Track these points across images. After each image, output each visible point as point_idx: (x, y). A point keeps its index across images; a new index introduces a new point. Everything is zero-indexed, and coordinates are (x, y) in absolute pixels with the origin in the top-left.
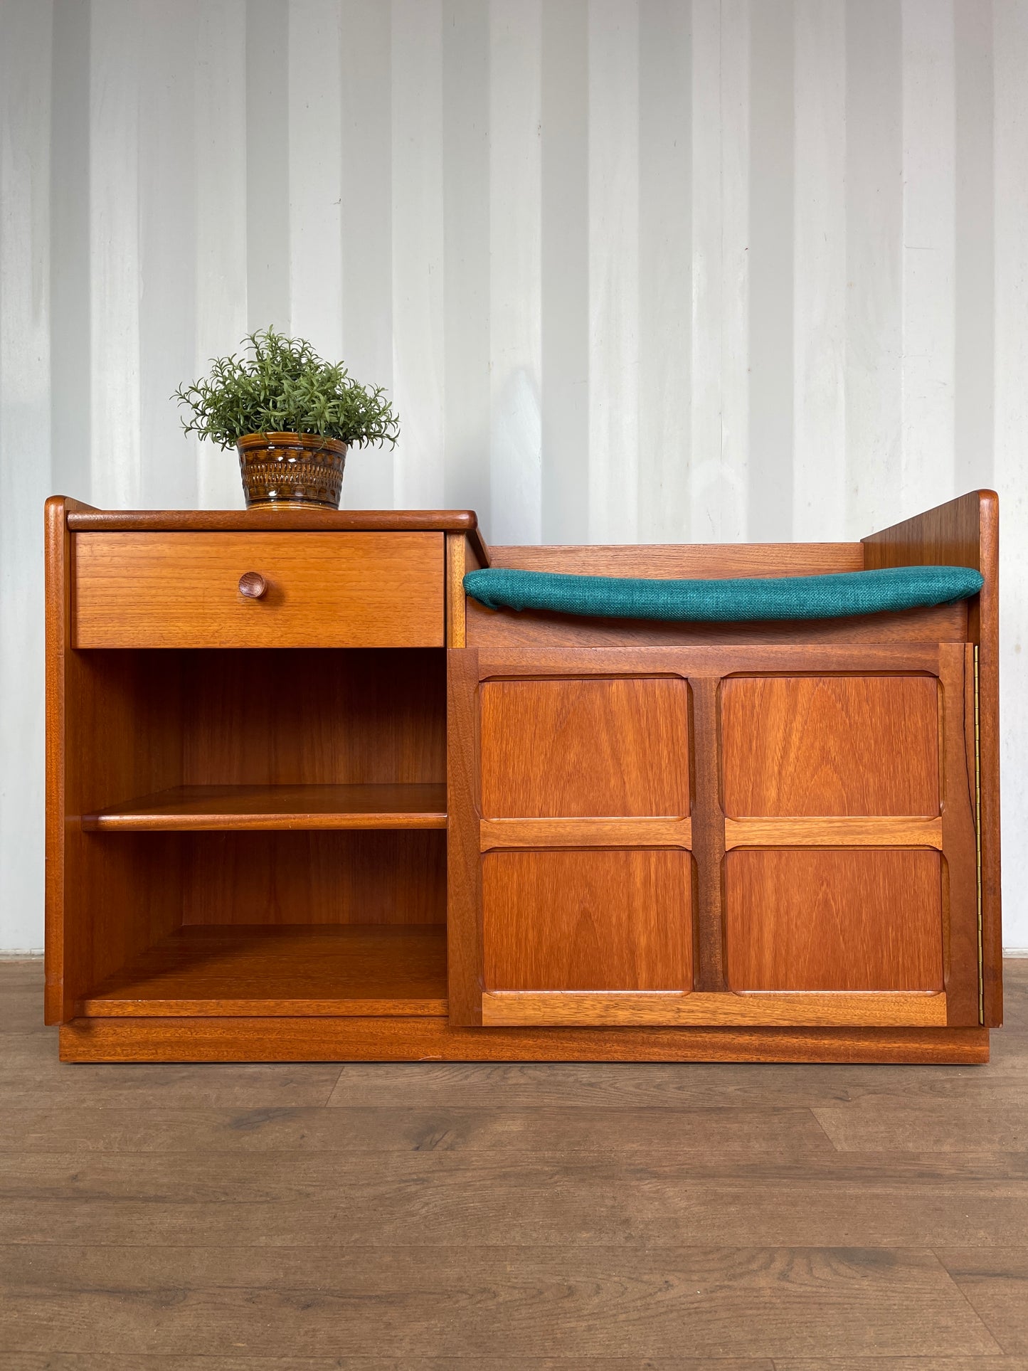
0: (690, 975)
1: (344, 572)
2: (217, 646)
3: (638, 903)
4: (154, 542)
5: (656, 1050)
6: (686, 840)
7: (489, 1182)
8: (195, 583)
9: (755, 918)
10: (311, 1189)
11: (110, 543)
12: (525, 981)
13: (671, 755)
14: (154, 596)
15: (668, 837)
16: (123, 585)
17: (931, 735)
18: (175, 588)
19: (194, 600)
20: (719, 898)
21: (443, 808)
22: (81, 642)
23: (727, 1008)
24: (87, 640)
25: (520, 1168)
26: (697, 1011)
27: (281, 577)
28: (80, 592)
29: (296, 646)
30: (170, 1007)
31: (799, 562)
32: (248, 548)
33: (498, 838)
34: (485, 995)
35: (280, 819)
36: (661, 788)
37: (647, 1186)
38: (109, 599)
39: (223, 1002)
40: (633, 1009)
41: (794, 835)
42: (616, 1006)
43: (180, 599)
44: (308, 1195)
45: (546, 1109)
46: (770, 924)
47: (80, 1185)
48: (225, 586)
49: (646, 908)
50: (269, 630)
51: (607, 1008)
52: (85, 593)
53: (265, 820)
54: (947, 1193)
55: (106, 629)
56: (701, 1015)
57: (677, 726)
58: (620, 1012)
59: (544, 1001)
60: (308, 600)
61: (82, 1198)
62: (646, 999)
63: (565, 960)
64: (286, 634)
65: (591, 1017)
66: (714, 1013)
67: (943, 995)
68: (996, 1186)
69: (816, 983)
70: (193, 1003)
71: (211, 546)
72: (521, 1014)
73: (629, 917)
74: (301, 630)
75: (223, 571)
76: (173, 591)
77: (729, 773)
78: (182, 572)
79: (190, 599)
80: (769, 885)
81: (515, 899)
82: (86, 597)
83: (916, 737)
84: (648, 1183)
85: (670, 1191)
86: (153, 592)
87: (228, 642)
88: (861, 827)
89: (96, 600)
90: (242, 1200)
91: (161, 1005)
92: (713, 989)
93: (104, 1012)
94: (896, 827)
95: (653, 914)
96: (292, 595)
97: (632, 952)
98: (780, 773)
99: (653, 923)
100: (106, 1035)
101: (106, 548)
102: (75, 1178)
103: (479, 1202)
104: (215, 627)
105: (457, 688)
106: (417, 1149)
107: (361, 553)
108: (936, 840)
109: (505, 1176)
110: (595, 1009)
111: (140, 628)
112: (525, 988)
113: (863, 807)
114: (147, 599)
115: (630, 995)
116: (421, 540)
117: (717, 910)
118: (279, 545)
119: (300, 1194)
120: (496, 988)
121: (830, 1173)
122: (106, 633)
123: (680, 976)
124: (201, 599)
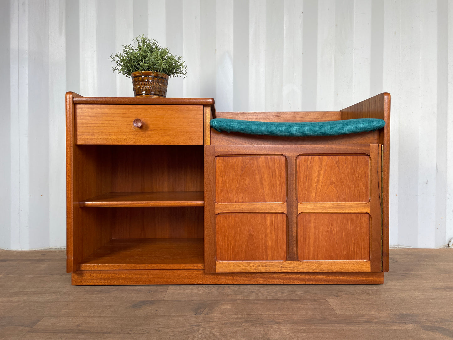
0: (285, 255)
1: (169, 119)
2: (125, 144)
3: (268, 231)
4: (103, 108)
5: (274, 280)
6: (285, 210)
7: (221, 326)
8: (118, 122)
9: (307, 236)
10: (160, 329)
11: (88, 108)
12: (230, 257)
13: (280, 182)
14: (104, 127)
15: (279, 209)
16: (93, 123)
17: (366, 175)
18: (111, 124)
19: (118, 128)
20: (295, 230)
21: (203, 200)
22: (78, 142)
23: (298, 266)
24: (80, 142)
25: (231, 321)
26: (288, 267)
27: (148, 120)
28: (78, 125)
29: (153, 144)
30: (109, 266)
31: (319, 118)
32: (136, 110)
33: (221, 209)
34: (217, 262)
35: (147, 203)
36: (276, 193)
37: (275, 327)
38: (88, 128)
39: (128, 265)
40: (267, 267)
41: (321, 208)
42: (261, 266)
43: (113, 128)
44: (159, 331)
45: (238, 300)
46: (312, 238)
47: (80, 328)
48: (128, 124)
49: (271, 233)
50: (143, 139)
51: (258, 266)
52: (80, 126)
53: (142, 203)
54: (375, 328)
55: (87, 138)
56: (289, 268)
57: (282, 172)
58: (262, 268)
59: (237, 264)
60: (157, 129)
61: (81, 333)
62: (270, 263)
63: (244, 250)
64: (149, 140)
65: (252, 270)
66: (293, 268)
67: (369, 261)
68: (391, 325)
69: (327, 258)
70: (118, 265)
71: (123, 110)
72: (229, 269)
73: (265, 236)
74: (154, 139)
75: (128, 118)
76: (110, 125)
77: (299, 188)
78: (113, 118)
79: (116, 128)
80: (312, 225)
81: (227, 230)
82: (80, 127)
83: (362, 176)
84: (275, 326)
85: (282, 328)
86: (103, 125)
87: (129, 142)
88: (343, 206)
89: (84, 128)
90: (137, 333)
91: (106, 266)
92: (293, 260)
93: (87, 268)
94: (355, 206)
95: (273, 235)
96: (151, 127)
97: (266, 248)
98: (316, 188)
99: (273, 238)
100: (87, 276)
101: (87, 110)
102: (78, 326)
103: (218, 333)
104: (125, 137)
105: (208, 159)
106: (196, 314)
107: (175, 112)
108: (368, 210)
109: (226, 324)
110: (254, 267)
111: (99, 138)
112: (230, 260)
113: (344, 199)
114: (101, 128)
115: (265, 262)
116: (195, 108)
117: (295, 234)
118: (147, 109)
119: (157, 330)
120: (221, 260)
121: (336, 321)
122: (87, 139)
123: (282, 256)
124: (120, 128)
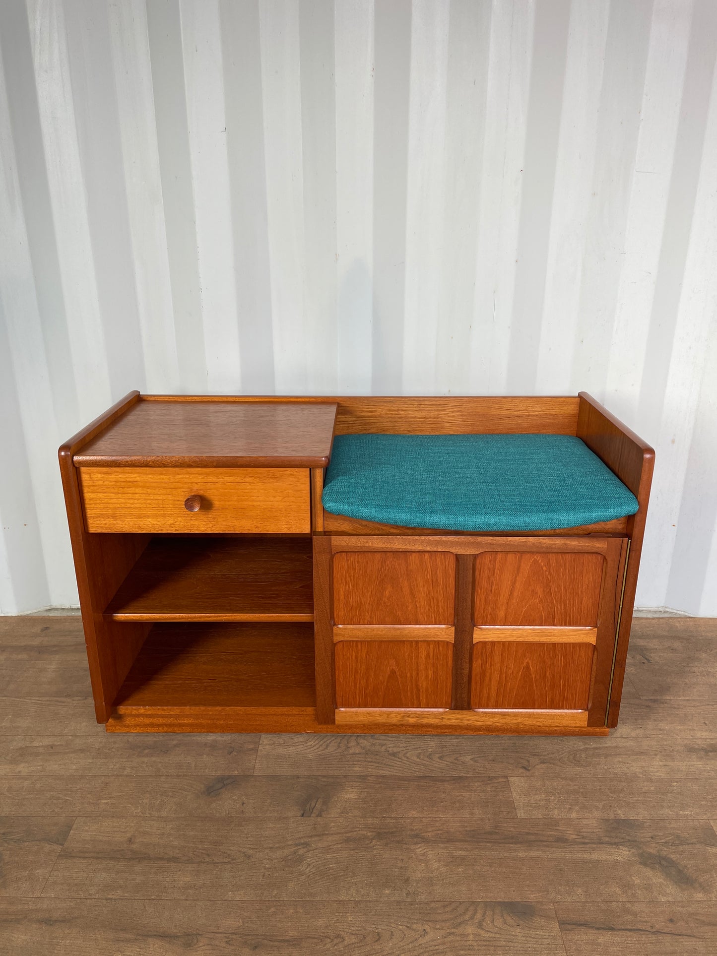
0: (449, 701)
1: (248, 491)
2: (173, 532)
3: (422, 667)
4: (128, 473)
5: (429, 729)
6: (451, 639)
7: (340, 846)
8: (156, 497)
9: (488, 675)
10: (251, 852)
11: (101, 473)
12: (359, 703)
13: (445, 593)
14: (132, 504)
15: (441, 636)
16: (112, 497)
17: (597, 585)
18: (145, 499)
19: (157, 506)
20: (468, 666)
21: (310, 608)
22: (90, 529)
23: (469, 717)
24: (96, 526)
25: (355, 833)
26: (452, 719)
27: (211, 493)
28: (87, 501)
29: (221, 532)
30: (163, 710)
32: (188, 476)
33: (344, 636)
34: (336, 710)
35: (217, 616)
36: (438, 611)
37: (420, 850)
38: (105, 506)
39: (193, 708)
40: (418, 717)
41: (513, 636)
42: (409, 716)
43: (148, 506)
44: (249, 857)
45: (369, 778)
46: (496, 676)
47: (134, 847)
48: (175, 499)
49: (426, 669)
50: (204, 523)
51: (404, 717)
52: (89, 502)
53: (209, 617)
54: (568, 856)
55: (105, 522)
56: (454, 721)
57: (449, 579)
58: (410, 719)
59: (369, 714)
60: (227, 507)
61: (137, 858)
62: (425, 713)
63: (381, 693)
64: (215, 525)
65: (394, 720)
66: (462, 720)
67: (587, 713)
68: (594, 849)
69: (518, 705)
70: (176, 708)
71: (165, 475)
72: (357, 719)
73: (417, 674)
74: (224, 523)
75: (173, 490)
76: (144, 501)
77: (478, 603)
78: (148, 490)
79: (154, 506)
80: (497, 659)
81: (354, 665)
82: (91, 504)
83: (588, 586)
84: (420, 847)
85: (431, 854)
86: (132, 501)
87: (180, 529)
88: (551, 633)
89: (97, 506)
90: (217, 861)
91: (159, 709)
92: (462, 709)
93: (128, 712)
94: (571, 633)
95: (430, 672)
96: (217, 503)
97: (418, 690)
98: (507, 603)
99: (430, 677)
101: (99, 476)
102: (130, 841)
103: (335, 864)
104: (171, 521)
105: (319, 559)
106: (302, 815)
107: (258, 480)
108: (592, 640)
109: (348, 840)
110: (397, 717)
111: (126, 522)
112: (359, 706)
113: (554, 621)
114: (129, 505)
115: (416, 711)
116: (295, 473)
117: (466, 672)
118: (207, 475)
119: (245, 856)
120: (343, 706)
121: (512, 838)
122: (106, 524)
123: (444, 701)
124: (162, 506)
